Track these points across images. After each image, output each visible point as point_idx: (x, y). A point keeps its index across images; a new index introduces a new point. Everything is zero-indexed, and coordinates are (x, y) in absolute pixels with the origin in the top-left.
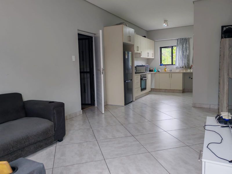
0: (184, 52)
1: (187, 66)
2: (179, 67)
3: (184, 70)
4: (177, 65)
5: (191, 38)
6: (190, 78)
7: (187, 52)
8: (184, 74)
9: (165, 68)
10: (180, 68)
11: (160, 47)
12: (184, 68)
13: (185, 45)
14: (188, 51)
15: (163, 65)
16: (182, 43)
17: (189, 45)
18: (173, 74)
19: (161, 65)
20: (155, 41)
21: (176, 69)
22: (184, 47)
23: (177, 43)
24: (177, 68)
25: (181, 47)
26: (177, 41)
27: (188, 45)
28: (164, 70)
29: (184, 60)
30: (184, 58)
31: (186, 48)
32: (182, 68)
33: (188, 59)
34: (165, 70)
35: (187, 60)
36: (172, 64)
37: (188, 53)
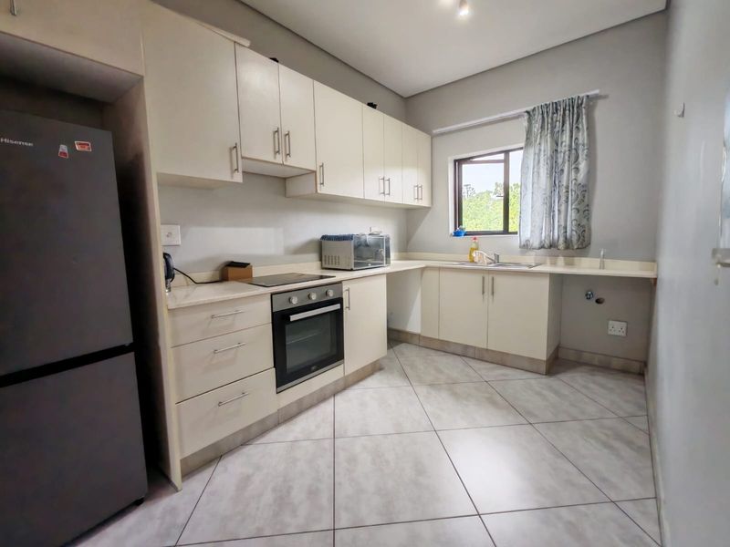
0: (562, 170)
1: (575, 239)
2: (536, 243)
3: (561, 260)
4: (526, 234)
5: (605, 97)
6: (588, 297)
7: (577, 169)
8: (559, 281)
9: (474, 246)
10: (542, 247)
11: (455, 161)
12: (561, 246)
13: (566, 138)
14: (583, 165)
15: (467, 234)
16: (553, 127)
17: (588, 135)
18: (499, 280)
19: (457, 234)
20: (433, 137)
21: (523, 253)
22: (564, 148)
23: (529, 132)
24: (526, 247)
25: (546, 146)
26: (530, 121)
27: (583, 137)
28: (467, 258)
29: (563, 208)
30: (563, 199)
31: (574, 150)
32: (551, 246)
33: (582, 207)
34: (471, 255)
35: (578, 211)
36: (506, 231)
37: (581, 176)
